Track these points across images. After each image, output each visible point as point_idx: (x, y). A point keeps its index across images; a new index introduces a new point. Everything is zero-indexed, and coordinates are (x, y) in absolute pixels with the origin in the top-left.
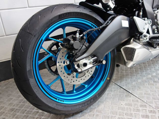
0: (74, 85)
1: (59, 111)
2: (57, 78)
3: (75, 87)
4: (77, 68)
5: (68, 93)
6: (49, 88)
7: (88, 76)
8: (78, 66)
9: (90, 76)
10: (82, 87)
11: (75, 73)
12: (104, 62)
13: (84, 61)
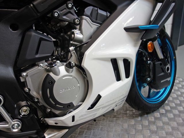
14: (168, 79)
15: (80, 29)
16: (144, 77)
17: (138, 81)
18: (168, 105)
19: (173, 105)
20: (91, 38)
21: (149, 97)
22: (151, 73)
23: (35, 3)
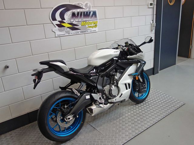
0: (65, 128)
1: (58, 140)
2: (57, 125)
3: (66, 128)
4: (66, 120)
5: (62, 131)
6: (53, 129)
7: (71, 123)
8: (66, 119)
9: (72, 122)
10: (69, 128)
11: (65, 122)
12: (78, 117)
13: (69, 117)
14: (145, 89)
15: (116, 76)
16: (135, 89)
17: (133, 90)
18: (147, 101)
19: (149, 100)
20: (119, 78)
21: (138, 97)
22: (138, 87)
23: (107, 71)
